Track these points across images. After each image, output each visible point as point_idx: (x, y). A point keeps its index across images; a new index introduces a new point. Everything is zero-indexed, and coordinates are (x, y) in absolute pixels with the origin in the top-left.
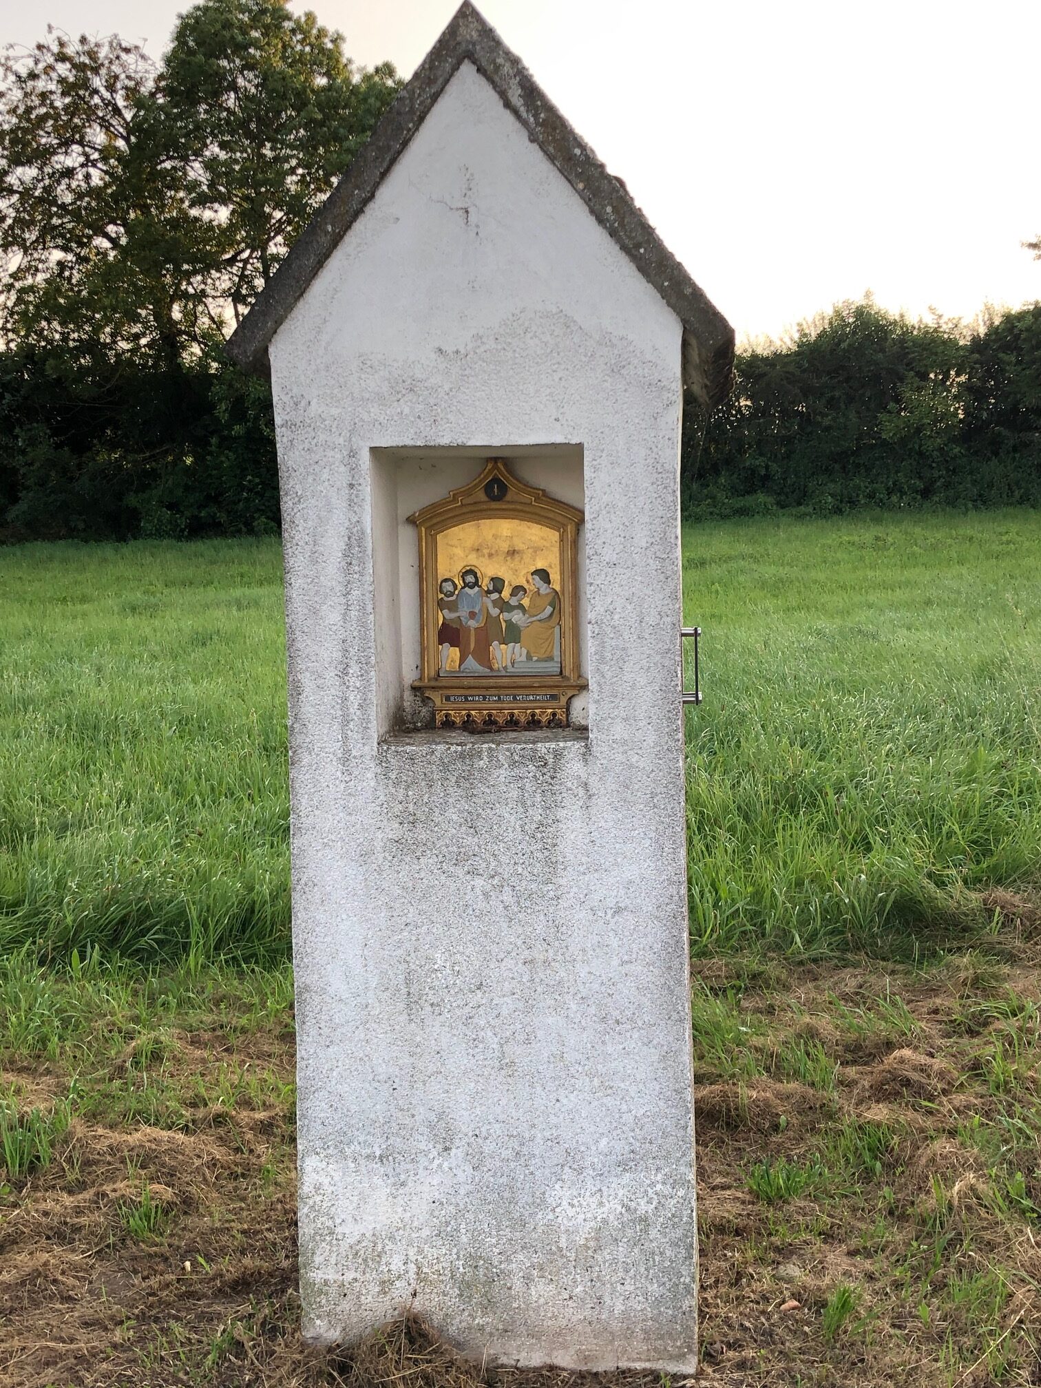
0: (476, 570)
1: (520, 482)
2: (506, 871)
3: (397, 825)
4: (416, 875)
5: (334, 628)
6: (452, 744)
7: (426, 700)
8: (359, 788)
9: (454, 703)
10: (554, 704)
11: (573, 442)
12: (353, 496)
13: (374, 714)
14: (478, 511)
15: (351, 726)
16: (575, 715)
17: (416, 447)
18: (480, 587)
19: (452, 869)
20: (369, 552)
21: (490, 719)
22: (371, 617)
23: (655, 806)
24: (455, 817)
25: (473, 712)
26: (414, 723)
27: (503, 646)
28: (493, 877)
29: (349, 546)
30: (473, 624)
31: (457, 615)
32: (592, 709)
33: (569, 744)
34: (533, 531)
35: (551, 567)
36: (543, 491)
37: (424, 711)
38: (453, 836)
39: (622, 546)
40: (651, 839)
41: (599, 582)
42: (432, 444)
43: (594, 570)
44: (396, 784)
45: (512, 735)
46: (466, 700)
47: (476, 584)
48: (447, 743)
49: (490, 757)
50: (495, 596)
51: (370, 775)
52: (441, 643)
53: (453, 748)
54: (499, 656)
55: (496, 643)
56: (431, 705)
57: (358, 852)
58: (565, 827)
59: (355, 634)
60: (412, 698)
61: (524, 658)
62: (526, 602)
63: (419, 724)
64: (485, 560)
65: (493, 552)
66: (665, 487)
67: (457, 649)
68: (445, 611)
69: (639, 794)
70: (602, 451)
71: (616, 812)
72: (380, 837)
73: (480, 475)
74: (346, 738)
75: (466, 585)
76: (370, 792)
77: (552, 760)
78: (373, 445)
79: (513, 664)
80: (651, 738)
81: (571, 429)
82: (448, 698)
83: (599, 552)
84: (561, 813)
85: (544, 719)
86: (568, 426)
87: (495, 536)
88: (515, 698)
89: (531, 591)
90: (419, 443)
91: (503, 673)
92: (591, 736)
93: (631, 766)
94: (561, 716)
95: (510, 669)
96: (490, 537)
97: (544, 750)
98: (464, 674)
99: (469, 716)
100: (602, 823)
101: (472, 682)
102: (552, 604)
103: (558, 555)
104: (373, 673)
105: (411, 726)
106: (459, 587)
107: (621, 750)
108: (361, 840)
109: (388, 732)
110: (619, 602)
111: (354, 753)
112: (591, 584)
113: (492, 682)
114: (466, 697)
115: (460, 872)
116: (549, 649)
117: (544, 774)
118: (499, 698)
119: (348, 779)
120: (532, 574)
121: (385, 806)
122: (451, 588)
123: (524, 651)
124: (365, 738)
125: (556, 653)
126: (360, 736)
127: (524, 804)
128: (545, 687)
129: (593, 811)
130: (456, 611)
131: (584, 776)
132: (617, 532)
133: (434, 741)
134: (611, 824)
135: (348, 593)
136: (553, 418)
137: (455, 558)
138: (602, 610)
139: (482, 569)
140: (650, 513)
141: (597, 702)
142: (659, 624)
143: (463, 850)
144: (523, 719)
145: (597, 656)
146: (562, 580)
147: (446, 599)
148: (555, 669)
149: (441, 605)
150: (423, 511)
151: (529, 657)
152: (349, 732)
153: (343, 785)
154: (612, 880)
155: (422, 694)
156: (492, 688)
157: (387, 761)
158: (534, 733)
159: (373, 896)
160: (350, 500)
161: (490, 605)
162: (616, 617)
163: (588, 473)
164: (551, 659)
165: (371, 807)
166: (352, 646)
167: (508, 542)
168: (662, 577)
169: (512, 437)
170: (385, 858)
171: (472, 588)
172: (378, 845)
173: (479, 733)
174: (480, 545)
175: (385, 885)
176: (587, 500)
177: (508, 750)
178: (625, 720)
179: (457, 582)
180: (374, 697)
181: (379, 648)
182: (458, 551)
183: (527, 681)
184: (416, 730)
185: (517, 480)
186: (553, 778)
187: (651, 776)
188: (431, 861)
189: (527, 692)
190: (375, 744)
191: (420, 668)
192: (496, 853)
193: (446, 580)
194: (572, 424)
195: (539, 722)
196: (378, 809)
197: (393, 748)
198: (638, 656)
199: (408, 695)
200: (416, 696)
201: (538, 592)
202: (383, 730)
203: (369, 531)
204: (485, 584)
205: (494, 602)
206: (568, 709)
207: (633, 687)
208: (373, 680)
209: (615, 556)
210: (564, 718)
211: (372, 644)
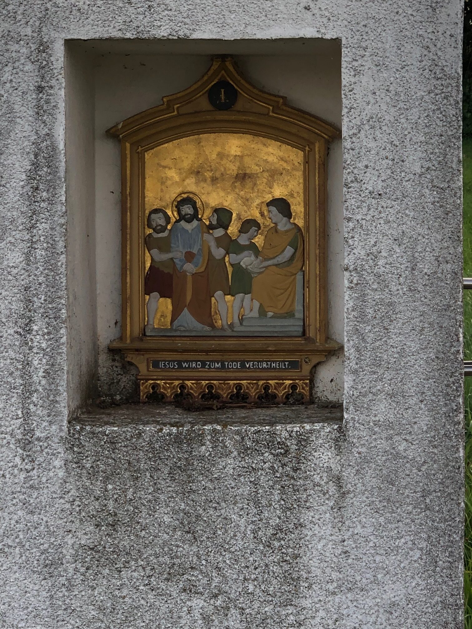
0: (195, 198)
1: (254, 87)
2: (234, 590)
3: (92, 528)
4: (117, 592)
5: (15, 271)
6: (165, 424)
7: (127, 366)
8: (44, 480)
9: (163, 370)
10: (294, 373)
11: (328, 37)
12: (42, 102)
13: (64, 383)
14: (200, 123)
15: (34, 399)
16: (321, 389)
17: (124, 39)
18: (200, 220)
19: (162, 585)
20: (62, 174)
21: (210, 392)
22: (63, 258)
23: (427, 508)
24: (167, 519)
25: (189, 383)
26: (111, 396)
27: (228, 297)
28: (216, 596)
29: (36, 165)
30: (189, 268)
31: (170, 255)
32: (348, 381)
33: (317, 426)
34: (270, 150)
35: (292, 195)
36: (284, 98)
37: (125, 381)
38: (165, 543)
39: (389, 172)
40: (421, 549)
41: (359, 217)
42: (146, 36)
43: (353, 201)
44: (93, 474)
45: (242, 413)
46: (180, 366)
47: (195, 216)
48: (158, 423)
49: (214, 442)
50: (219, 232)
51: (57, 463)
52: (148, 292)
53: (166, 430)
54: (222, 309)
55: (219, 293)
56: (134, 372)
57: (42, 562)
58: (310, 533)
59: (41, 279)
60: (109, 363)
61: (255, 314)
62: (259, 240)
63: (118, 397)
64: (207, 187)
65: (218, 175)
66: (446, 98)
67: (169, 301)
68: (155, 251)
69: (407, 492)
70: (365, 49)
71: (377, 516)
72: (70, 542)
73: (203, 76)
74: (27, 415)
75: (182, 217)
76: (58, 485)
77: (294, 447)
78: (69, 37)
79: (241, 321)
80: (424, 421)
81: (325, 20)
82: (156, 364)
83: (360, 177)
84: (306, 516)
85: (281, 393)
86: (322, 16)
87: (221, 156)
88: (243, 366)
89: (266, 226)
90: (128, 35)
91: (229, 333)
92: (346, 416)
93: (397, 456)
94: (303, 388)
95: (238, 328)
96: (214, 156)
97: (285, 434)
98: (178, 334)
99: (182, 387)
100: (358, 530)
101: (188, 343)
102: (293, 244)
103: (301, 181)
104: (63, 331)
105: (108, 399)
106: (173, 220)
107: (384, 435)
108: (46, 546)
109: (79, 407)
110: (385, 244)
111: (38, 434)
112: (349, 219)
113: (213, 343)
114: (180, 363)
115: (174, 590)
116: (289, 302)
117: (284, 465)
118: (223, 365)
119: (29, 467)
120: (268, 205)
121: (77, 503)
122: (162, 222)
123: (256, 304)
124: (53, 415)
125: (298, 307)
126: (45, 412)
127: (257, 503)
128: (283, 351)
129: (348, 512)
130: (168, 251)
131: (336, 468)
132: (383, 153)
133: (139, 420)
134: (370, 530)
135: (33, 227)
136: (302, 5)
137: (169, 183)
138: (363, 253)
139: (204, 198)
140: (426, 130)
141: (355, 372)
142: (435, 272)
143: (177, 561)
144: (253, 393)
145: (355, 313)
146: (307, 214)
147: (156, 235)
148: (296, 329)
149: (149, 243)
150: (128, 122)
151: (262, 313)
152: (31, 406)
153: (23, 476)
154: (370, 602)
155: (123, 358)
156: (214, 351)
157: (81, 446)
158: (269, 412)
159: (60, 618)
160: (38, 107)
161: (213, 244)
162: (381, 262)
163: (346, 77)
164: (290, 315)
165: (60, 504)
166: (37, 295)
167: (238, 164)
168: (440, 212)
169: (249, 29)
170: (76, 570)
171: (189, 221)
172: (68, 553)
173: (198, 409)
174: (201, 166)
175: (76, 604)
176: (344, 111)
177: (238, 433)
178: (392, 396)
179: (170, 213)
180: (63, 361)
181: (71, 297)
182: (173, 174)
183: (259, 344)
184: (115, 405)
185: (250, 83)
186: (295, 470)
187: (424, 468)
188: (135, 574)
189: (259, 357)
190: (65, 423)
191: (121, 324)
192: (221, 565)
193: (156, 211)
194: (327, 14)
195: (275, 396)
196: (68, 506)
197: (88, 428)
198: (408, 314)
199: (103, 358)
200: (114, 360)
201: (275, 229)
202: (75, 404)
203: (61, 146)
204: (206, 216)
205: (218, 240)
206: (312, 381)
207: (402, 353)
208: (64, 340)
209: (380, 184)
210: (306, 391)
211: (63, 293)
